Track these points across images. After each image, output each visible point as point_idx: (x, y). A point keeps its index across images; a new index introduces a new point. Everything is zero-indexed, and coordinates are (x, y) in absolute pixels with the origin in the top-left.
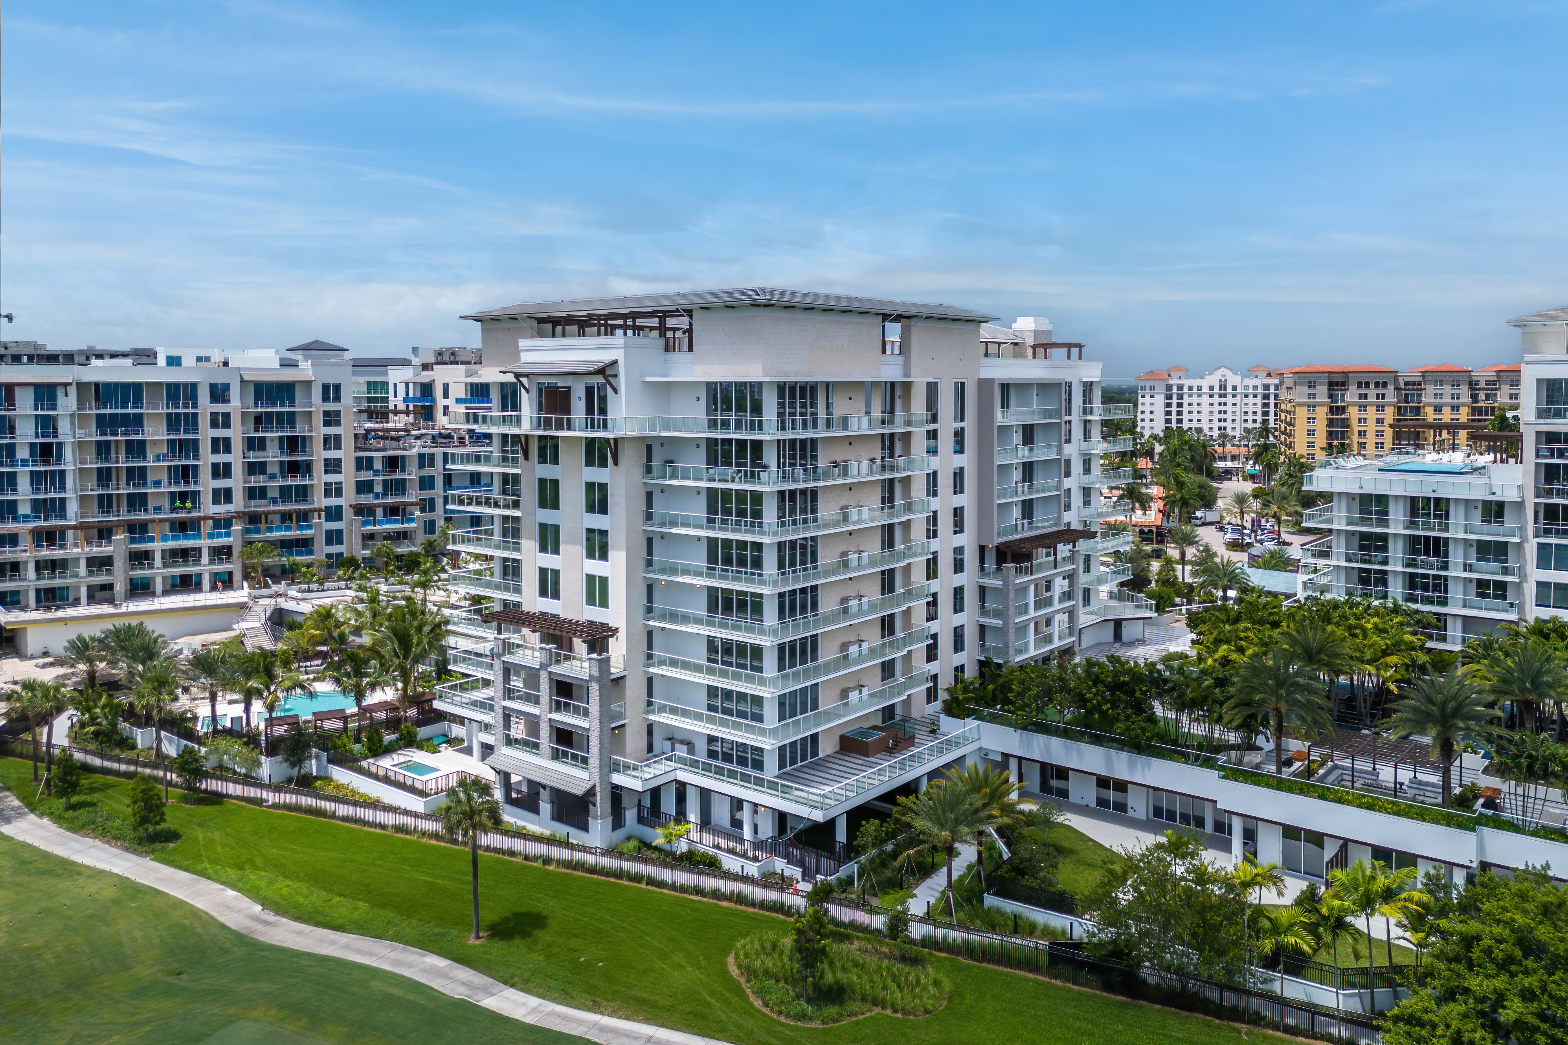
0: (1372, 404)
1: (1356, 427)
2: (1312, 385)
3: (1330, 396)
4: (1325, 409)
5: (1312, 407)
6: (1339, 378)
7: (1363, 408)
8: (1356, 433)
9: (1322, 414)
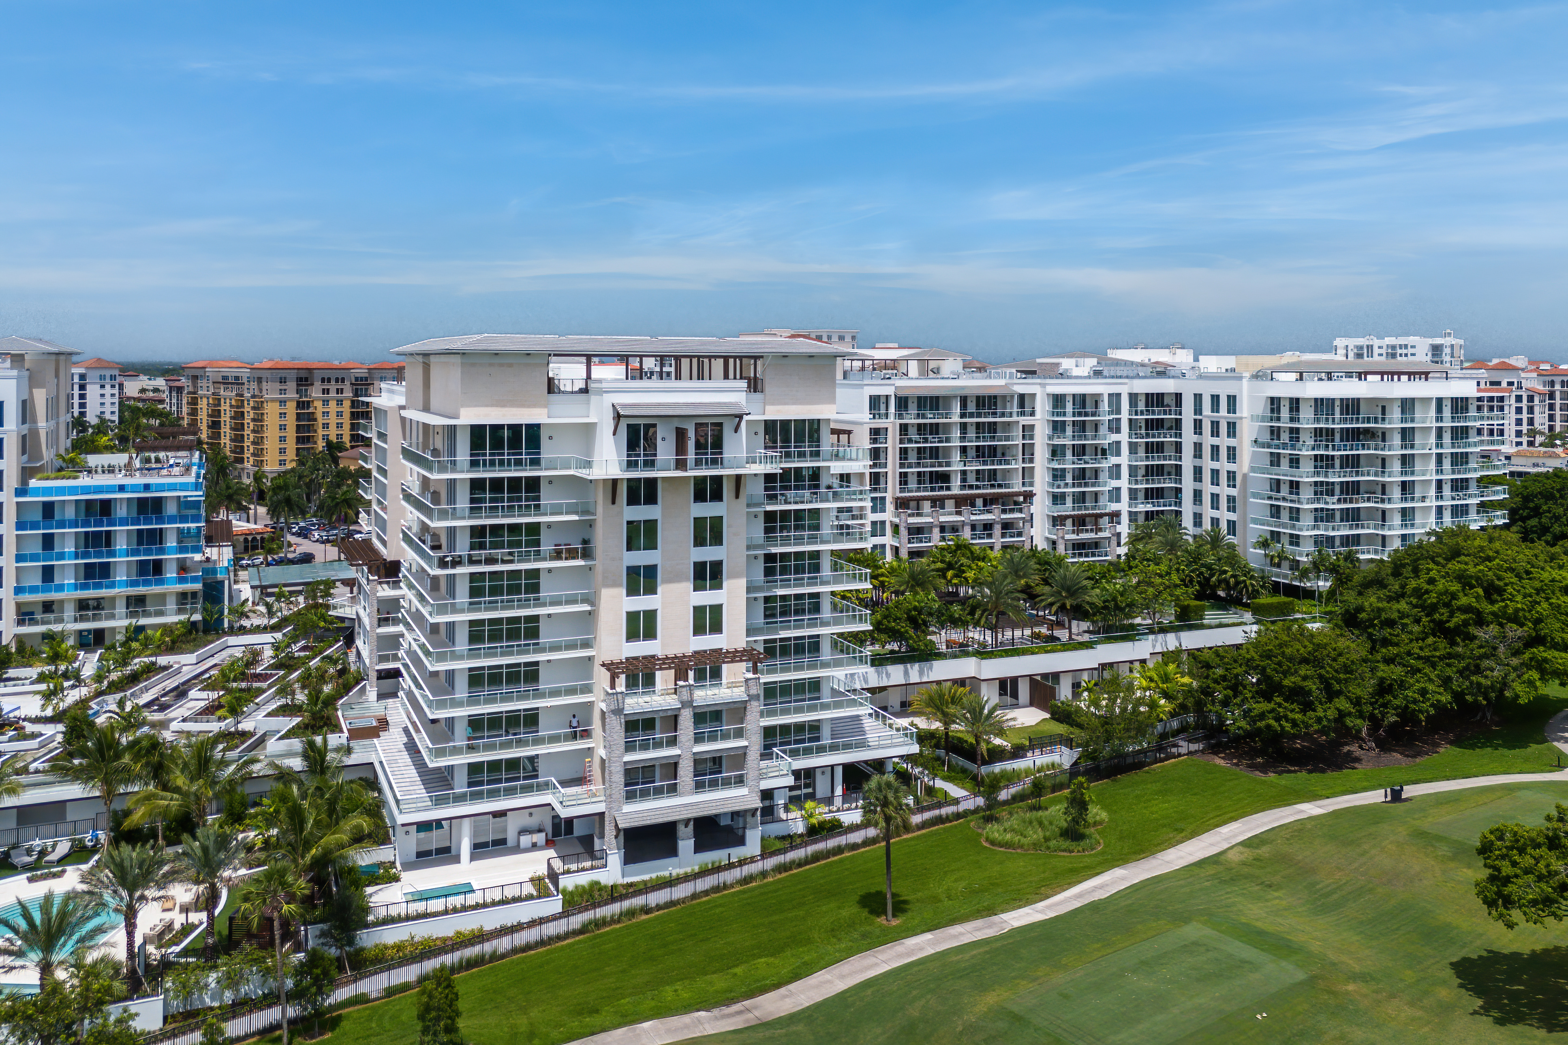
0: (333, 398)
1: (321, 420)
2: (283, 381)
3: (298, 392)
4: (294, 404)
5: (283, 402)
6: (303, 374)
7: (326, 402)
8: (321, 426)
9: (291, 408)
